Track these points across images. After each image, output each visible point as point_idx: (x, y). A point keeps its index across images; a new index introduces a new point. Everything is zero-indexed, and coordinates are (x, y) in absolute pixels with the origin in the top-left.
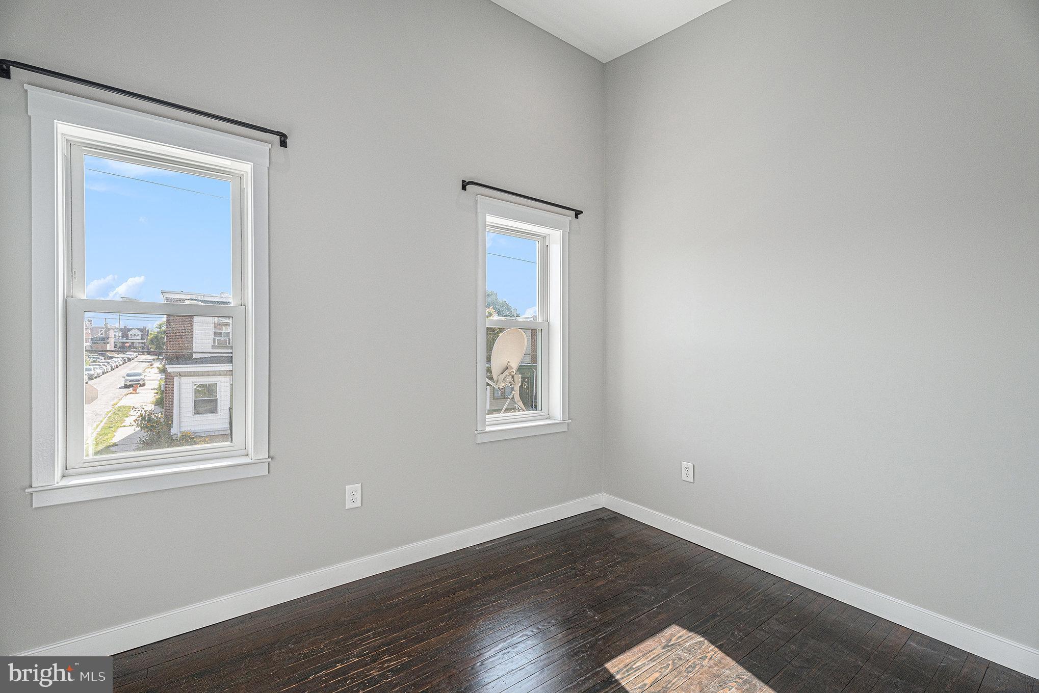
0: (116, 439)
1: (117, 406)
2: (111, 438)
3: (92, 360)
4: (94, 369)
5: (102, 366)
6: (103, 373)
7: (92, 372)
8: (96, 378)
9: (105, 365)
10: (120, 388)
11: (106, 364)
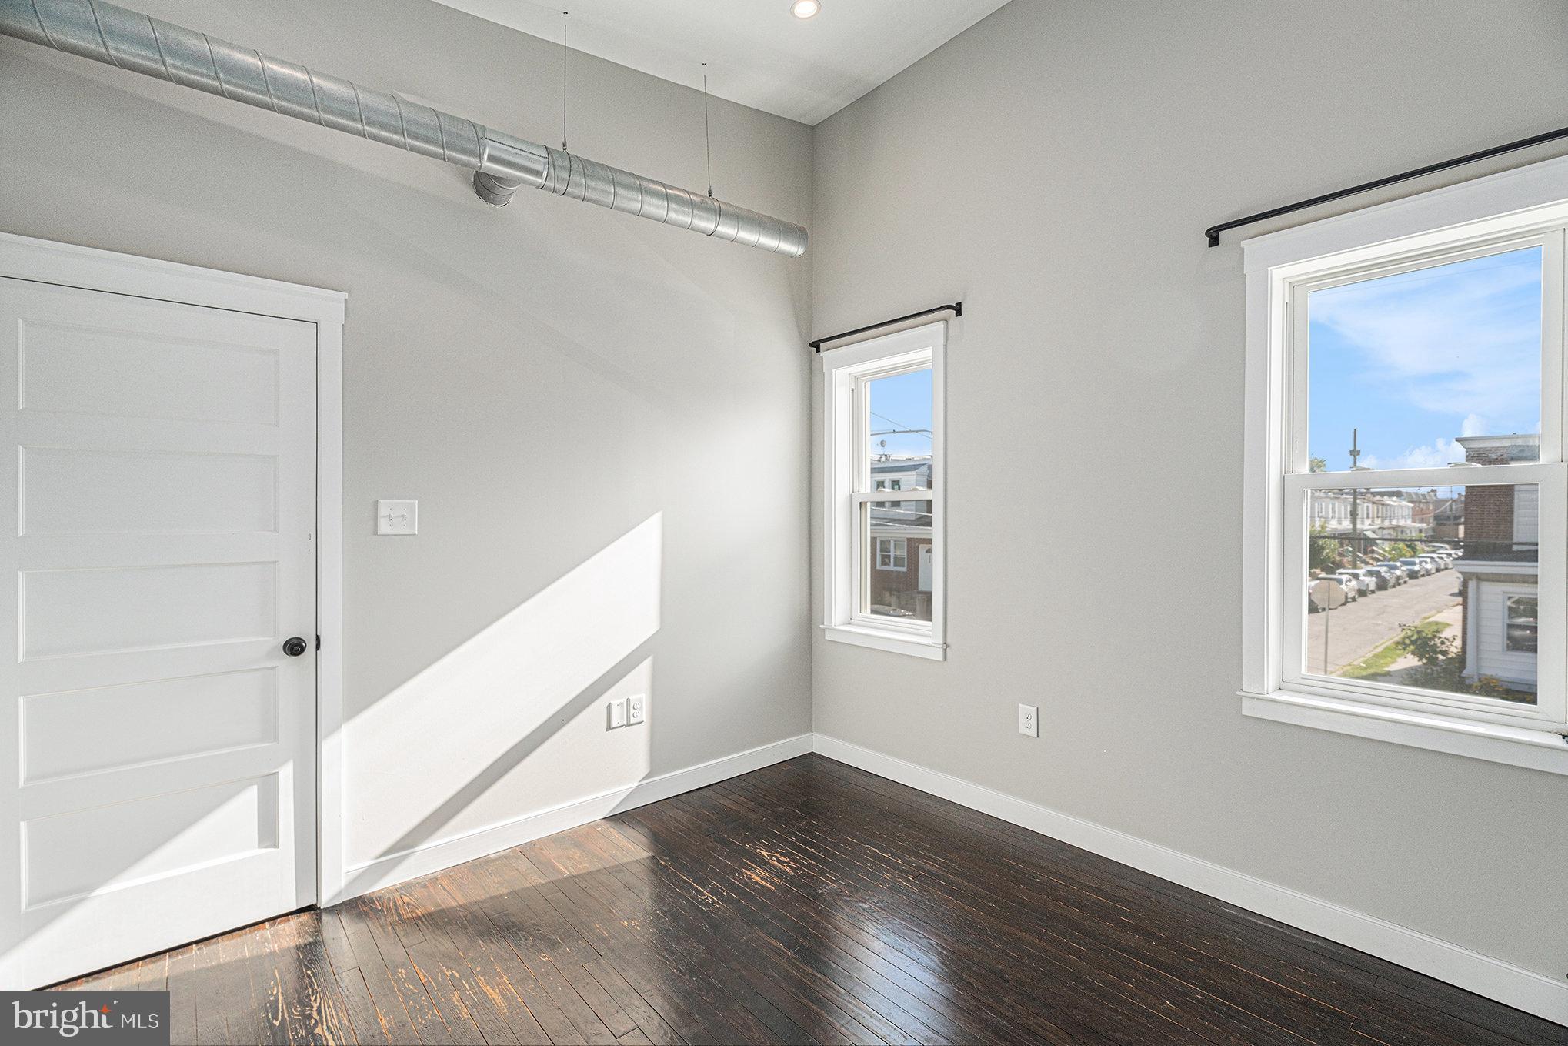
0: (1393, 668)
1: (1428, 620)
2: (1387, 665)
3: (1431, 549)
4: (1421, 562)
5: (1437, 560)
6: (1438, 570)
7: (1417, 568)
8: (1423, 576)
9: (1442, 558)
10: (1452, 595)
11: (1444, 556)
